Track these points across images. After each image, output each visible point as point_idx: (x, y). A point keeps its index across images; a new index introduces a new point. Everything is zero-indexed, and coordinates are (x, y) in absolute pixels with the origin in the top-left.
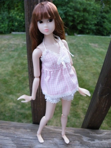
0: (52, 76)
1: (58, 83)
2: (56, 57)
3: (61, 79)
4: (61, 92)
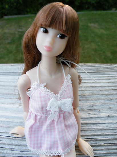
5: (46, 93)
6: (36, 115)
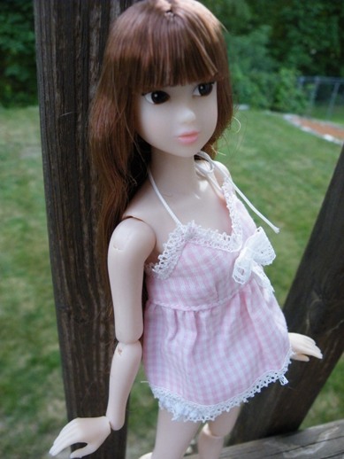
1: (227, 350)
2: (226, 249)
3: (239, 333)
4: (244, 382)
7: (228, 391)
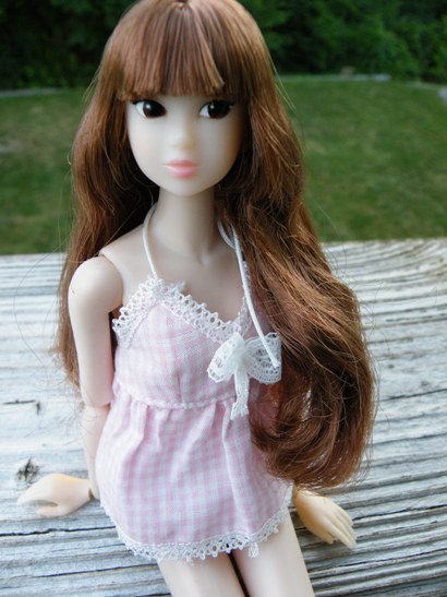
0: (156, 436)
1: (181, 475)
3: (205, 460)
5: (193, 315)
6: (149, 407)
7: (164, 531)
